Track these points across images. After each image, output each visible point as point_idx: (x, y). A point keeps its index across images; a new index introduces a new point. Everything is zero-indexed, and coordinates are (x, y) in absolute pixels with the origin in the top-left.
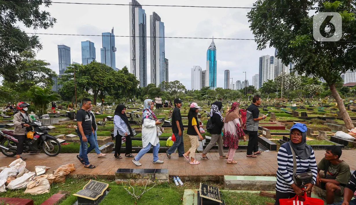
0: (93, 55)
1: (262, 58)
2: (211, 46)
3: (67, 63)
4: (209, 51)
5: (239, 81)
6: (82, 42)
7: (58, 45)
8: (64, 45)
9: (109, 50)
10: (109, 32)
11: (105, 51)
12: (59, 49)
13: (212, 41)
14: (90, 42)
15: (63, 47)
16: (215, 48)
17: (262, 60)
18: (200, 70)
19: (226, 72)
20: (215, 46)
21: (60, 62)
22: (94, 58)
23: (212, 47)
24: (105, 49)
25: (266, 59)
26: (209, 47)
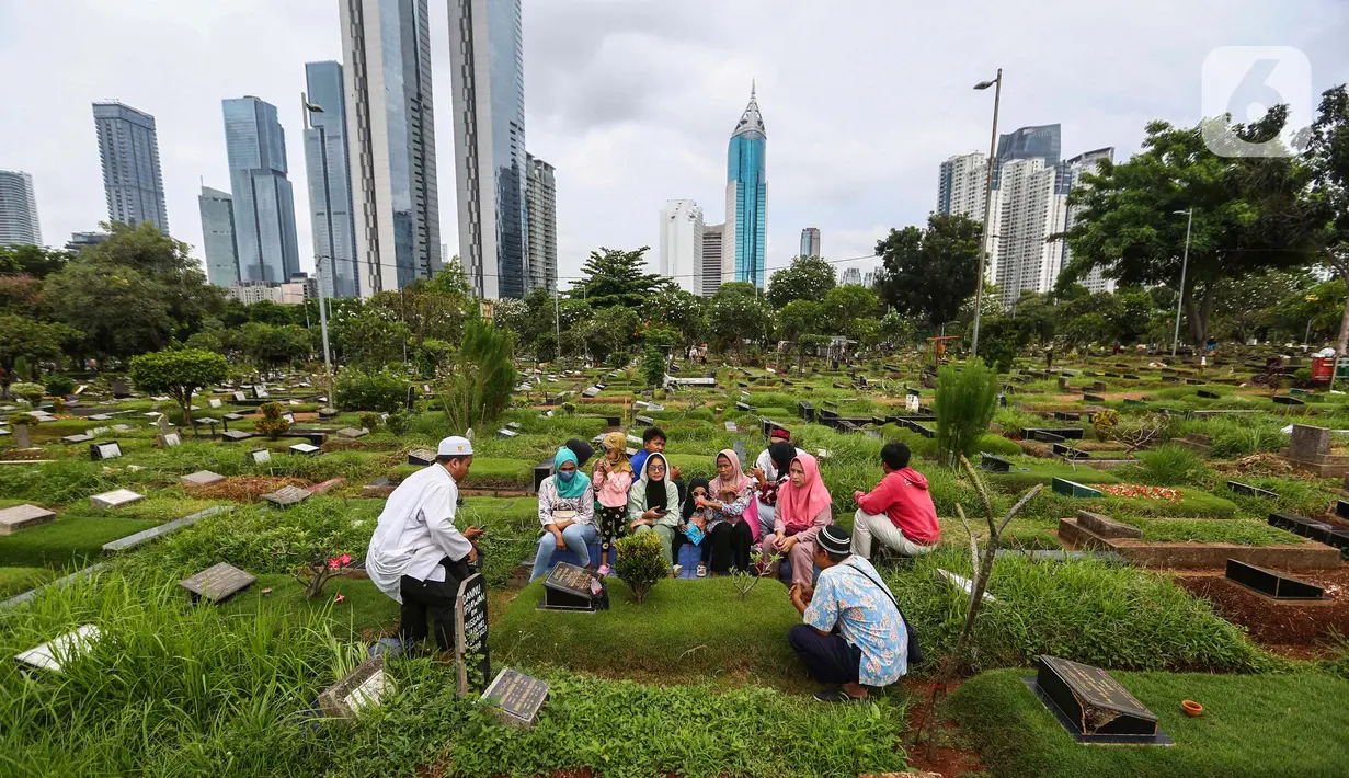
0: (276, 159)
1: (951, 165)
2: (744, 122)
3: (143, 186)
4: (737, 141)
5: (854, 270)
6: (224, 102)
7: (94, 105)
8: (118, 105)
9: (338, 137)
10: (332, 59)
11: (323, 141)
12: (99, 120)
13: (750, 100)
14: (258, 103)
15: (116, 114)
16: (763, 128)
17: (950, 175)
18: (696, 218)
19: (807, 234)
20: (760, 122)
21: (111, 178)
22: (282, 170)
23: (752, 125)
24: (322, 131)
25: (967, 168)
26: (739, 126)
